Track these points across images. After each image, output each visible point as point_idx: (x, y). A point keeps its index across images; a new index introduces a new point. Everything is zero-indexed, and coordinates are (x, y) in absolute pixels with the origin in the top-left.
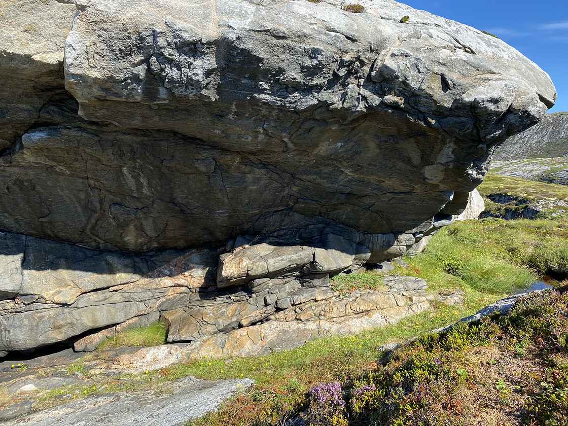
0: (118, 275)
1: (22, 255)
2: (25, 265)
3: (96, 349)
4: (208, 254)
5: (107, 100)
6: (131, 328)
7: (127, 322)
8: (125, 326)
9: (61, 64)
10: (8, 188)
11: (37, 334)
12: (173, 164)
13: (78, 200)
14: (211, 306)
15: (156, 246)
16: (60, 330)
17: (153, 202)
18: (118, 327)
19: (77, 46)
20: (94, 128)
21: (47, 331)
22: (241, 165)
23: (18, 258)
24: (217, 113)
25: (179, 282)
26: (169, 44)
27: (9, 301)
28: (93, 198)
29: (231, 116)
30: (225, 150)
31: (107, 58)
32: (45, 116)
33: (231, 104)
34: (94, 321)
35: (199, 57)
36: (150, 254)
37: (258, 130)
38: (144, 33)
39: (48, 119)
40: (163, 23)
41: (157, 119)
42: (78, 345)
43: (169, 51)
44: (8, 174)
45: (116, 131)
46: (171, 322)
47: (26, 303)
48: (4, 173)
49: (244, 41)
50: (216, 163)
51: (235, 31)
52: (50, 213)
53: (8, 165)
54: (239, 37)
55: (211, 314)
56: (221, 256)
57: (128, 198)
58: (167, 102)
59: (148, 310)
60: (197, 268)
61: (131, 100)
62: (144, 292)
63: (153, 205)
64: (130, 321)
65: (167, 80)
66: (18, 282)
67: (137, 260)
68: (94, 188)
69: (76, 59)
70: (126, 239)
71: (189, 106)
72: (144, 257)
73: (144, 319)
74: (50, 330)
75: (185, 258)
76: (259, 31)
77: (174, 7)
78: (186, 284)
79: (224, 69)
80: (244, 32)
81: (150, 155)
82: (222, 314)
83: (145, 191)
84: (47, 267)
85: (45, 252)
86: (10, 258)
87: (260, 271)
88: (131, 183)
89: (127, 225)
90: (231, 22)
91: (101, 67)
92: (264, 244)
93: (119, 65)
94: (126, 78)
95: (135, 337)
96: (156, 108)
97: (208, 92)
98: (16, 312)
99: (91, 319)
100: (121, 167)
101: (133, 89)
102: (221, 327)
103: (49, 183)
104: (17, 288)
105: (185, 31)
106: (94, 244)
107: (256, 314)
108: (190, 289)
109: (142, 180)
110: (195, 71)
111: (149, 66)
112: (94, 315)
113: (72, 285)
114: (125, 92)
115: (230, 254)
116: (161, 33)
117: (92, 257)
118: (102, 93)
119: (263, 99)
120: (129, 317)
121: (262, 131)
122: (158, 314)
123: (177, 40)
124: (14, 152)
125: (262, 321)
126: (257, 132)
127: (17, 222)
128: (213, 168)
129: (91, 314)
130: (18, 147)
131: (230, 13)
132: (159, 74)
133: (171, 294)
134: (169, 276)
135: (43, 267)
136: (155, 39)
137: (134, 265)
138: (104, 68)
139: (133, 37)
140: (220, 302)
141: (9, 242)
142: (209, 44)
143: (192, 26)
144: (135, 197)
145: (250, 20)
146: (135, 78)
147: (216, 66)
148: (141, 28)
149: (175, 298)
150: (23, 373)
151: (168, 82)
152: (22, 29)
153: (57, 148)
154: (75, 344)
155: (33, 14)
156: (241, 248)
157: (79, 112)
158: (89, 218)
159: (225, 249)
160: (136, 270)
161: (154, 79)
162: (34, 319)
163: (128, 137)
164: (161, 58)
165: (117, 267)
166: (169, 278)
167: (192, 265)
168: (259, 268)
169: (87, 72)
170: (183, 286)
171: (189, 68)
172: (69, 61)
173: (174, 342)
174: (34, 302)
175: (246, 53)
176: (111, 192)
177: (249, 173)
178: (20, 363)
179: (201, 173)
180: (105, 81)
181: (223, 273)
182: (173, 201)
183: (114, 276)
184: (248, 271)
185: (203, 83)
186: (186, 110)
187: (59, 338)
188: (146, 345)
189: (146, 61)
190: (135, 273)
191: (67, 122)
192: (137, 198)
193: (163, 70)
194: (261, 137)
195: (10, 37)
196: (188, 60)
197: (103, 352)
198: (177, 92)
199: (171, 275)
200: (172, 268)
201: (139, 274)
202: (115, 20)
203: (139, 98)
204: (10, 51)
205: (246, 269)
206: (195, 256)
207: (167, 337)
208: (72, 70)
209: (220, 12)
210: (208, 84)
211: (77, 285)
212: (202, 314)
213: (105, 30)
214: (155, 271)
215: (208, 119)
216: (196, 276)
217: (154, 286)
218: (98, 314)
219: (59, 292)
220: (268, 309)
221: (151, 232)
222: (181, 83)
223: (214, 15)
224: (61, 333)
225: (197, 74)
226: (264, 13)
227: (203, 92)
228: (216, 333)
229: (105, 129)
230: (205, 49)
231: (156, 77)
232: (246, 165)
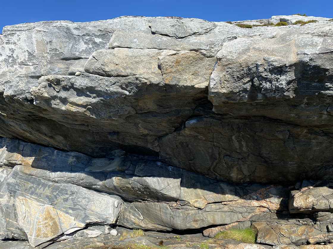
0: (227, 196)
1: (180, 179)
2: (182, 184)
3: (214, 237)
4: (282, 189)
5: (228, 103)
6: (234, 228)
7: (232, 224)
8: (230, 226)
9: (207, 88)
10: (176, 146)
11: (186, 223)
12: (261, 134)
13: (208, 153)
14: (285, 224)
15: (248, 180)
16: (197, 222)
17: (248, 155)
18: (226, 226)
19: (216, 79)
20: (219, 116)
21: (190, 222)
22: (307, 134)
23: (179, 180)
24: (293, 104)
25: (262, 205)
26: (265, 70)
27: (174, 202)
28: (215, 152)
29: (303, 105)
30: (296, 125)
31: (230, 82)
32: (196, 112)
33: (304, 99)
34: (214, 220)
35: (284, 74)
36: (246, 185)
37: (323, 112)
38: (251, 66)
39: (198, 113)
40: (262, 59)
41: (254, 110)
42: (206, 232)
43: (265, 73)
44: (177, 139)
45: (230, 118)
46: (258, 229)
47: (182, 204)
48: (176, 139)
49: (315, 61)
50: (290, 133)
51: (309, 56)
52: (194, 158)
53: (178, 135)
54: (311, 59)
55: (286, 230)
56: (292, 192)
57: (234, 153)
58: (262, 101)
59: (244, 219)
60: (275, 197)
61: (241, 102)
62: (241, 207)
63: (248, 157)
64: (234, 224)
65: (263, 89)
66: (179, 193)
67: (238, 188)
68: (216, 147)
69: (215, 85)
70: (231, 175)
71: (275, 102)
72: (241, 186)
73: (241, 225)
74: (192, 222)
75: (266, 190)
76: (326, 53)
77: (269, 49)
78: (267, 206)
79: (300, 79)
80: (315, 55)
81: (249, 130)
82: (294, 232)
83: (244, 149)
84: (192, 187)
85: (191, 178)
86: (176, 180)
87: (323, 207)
88: (237, 145)
89: (233, 167)
90: (306, 51)
91: (227, 87)
92: (325, 187)
93: (236, 85)
94: (239, 91)
95: (237, 235)
96: (255, 105)
97: (288, 93)
98: (177, 209)
99: (212, 219)
100: (232, 136)
101: (243, 96)
102: (294, 241)
103: (195, 144)
104: (178, 196)
105: (276, 61)
106: (214, 176)
107: (321, 236)
108: (270, 210)
109: (243, 143)
110: (281, 82)
111: (253, 82)
112: (214, 217)
113: (203, 198)
114: (238, 98)
115: (298, 191)
116: (261, 65)
117: (213, 183)
118: (226, 100)
119: (328, 94)
120: (233, 221)
121: (326, 113)
122: (250, 223)
123: (271, 67)
124: (181, 130)
125: (325, 243)
126: (322, 113)
127: (179, 162)
128: (287, 136)
129: (213, 217)
130: (183, 127)
131: (306, 45)
132: (258, 87)
133: (257, 211)
134: (256, 200)
135: (190, 187)
136: (257, 69)
137: (236, 191)
138: (228, 87)
139: (245, 69)
140: (291, 223)
141: (175, 172)
142: (291, 66)
143: (280, 58)
144: (238, 152)
145: (319, 47)
146: (245, 90)
147: (295, 78)
148: (250, 63)
149: (260, 214)
150: (179, 242)
151: (264, 90)
152: (191, 74)
153: (200, 127)
154: (204, 231)
155: (196, 66)
156: (307, 188)
157: (213, 110)
158: (213, 163)
159: (294, 187)
160: (237, 194)
161: (255, 89)
162: (185, 214)
163: (237, 120)
164: (260, 78)
165: (226, 191)
166: (256, 201)
167: (271, 195)
168: (322, 204)
169: (220, 90)
170: (265, 207)
171: (277, 81)
172: (211, 86)
173: (260, 243)
174: (185, 205)
175: (316, 67)
176: (224, 149)
177: (314, 139)
178: (178, 236)
179: (280, 139)
180: (228, 94)
181: (294, 204)
182: (260, 155)
183: (224, 196)
184: (313, 205)
185: (285, 88)
186: (273, 104)
187: (196, 227)
188: (243, 241)
189: (252, 80)
190: (236, 195)
191: (206, 115)
192: (239, 153)
193: (261, 84)
194: (324, 117)
195: (186, 78)
196: (277, 77)
197: (218, 240)
198: (268, 95)
199: (257, 200)
200: (258, 195)
201: (239, 197)
202: (236, 62)
203: (245, 101)
204: (185, 85)
205: (312, 203)
206: (273, 189)
207: (256, 239)
208: (213, 91)
209: (298, 46)
210: (288, 89)
211: (205, 199)
212: (280, 229)
213: (230, 68)
214: (248, 196)
215: (287, 108)
216: (274, 203)
217: (247, 205)
218: (216, 217)
219: (197, 201)
220: (331, 234)
221: (246, 172)
222: (271, 90)
223: (294, 49)
224: (197, 224)
225: (282, 84)
226: (329, 41)
227: (285, 94)
228: (290, 244)
229: (225, 117)
230: (288, 70)
231: (257, 88)
232: (311, 134)
